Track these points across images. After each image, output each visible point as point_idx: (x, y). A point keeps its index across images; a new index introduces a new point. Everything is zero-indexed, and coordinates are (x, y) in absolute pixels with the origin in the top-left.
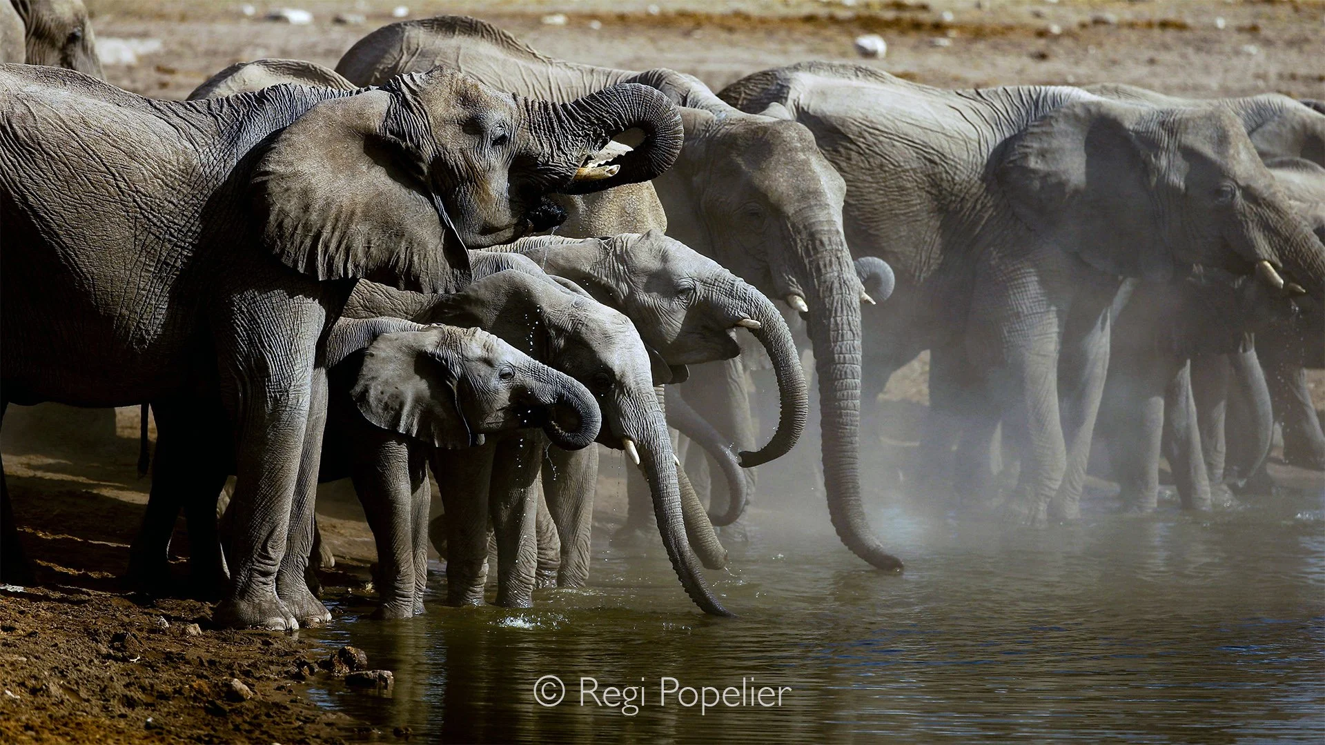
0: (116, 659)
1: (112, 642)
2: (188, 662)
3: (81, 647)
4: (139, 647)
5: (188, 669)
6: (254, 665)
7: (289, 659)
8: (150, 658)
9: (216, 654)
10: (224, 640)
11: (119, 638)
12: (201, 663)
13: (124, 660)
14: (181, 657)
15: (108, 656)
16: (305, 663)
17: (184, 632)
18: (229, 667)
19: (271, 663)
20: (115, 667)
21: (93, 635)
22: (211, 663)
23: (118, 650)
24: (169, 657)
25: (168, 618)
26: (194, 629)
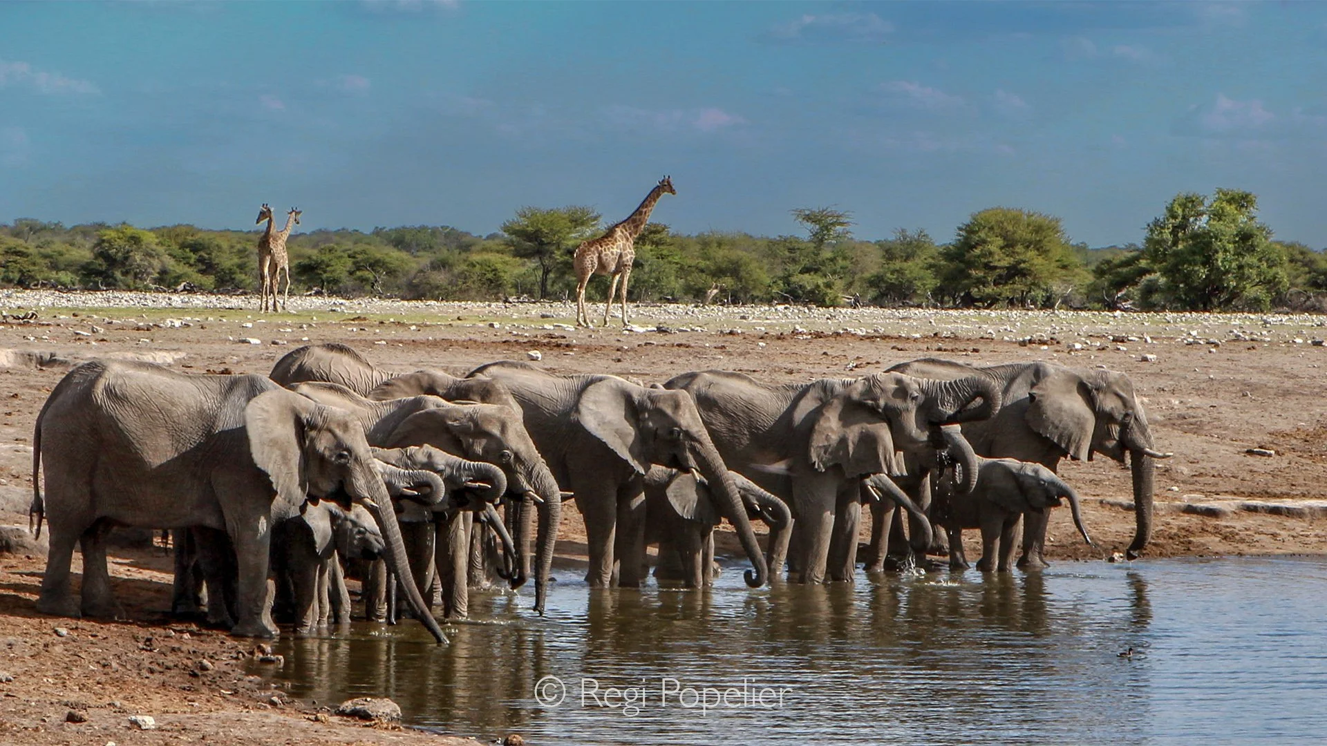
0: (146, 650)
1: (145, 642)
2: (182, 652)
3: (130, 644)
4: (158, 645)
5: (182, 655)
6: (215, 653)
7: (233, 651)
8: (163, 650)
9: (197, 648)
10: (202, 641)
11: (149, 640)
12: (189, 653)
13: (151, 651)
14: (179, 649)
15: (143, 649)
16: (240, 652)
17: (181, 638)
18: (203, 654)
19: (224, 652)
20: (146, 654)
21: (136, 639)
22: (194, 652)
23: (148, 646)
24: (173, 650)
25: (175, 631)
26: (187, 636)
